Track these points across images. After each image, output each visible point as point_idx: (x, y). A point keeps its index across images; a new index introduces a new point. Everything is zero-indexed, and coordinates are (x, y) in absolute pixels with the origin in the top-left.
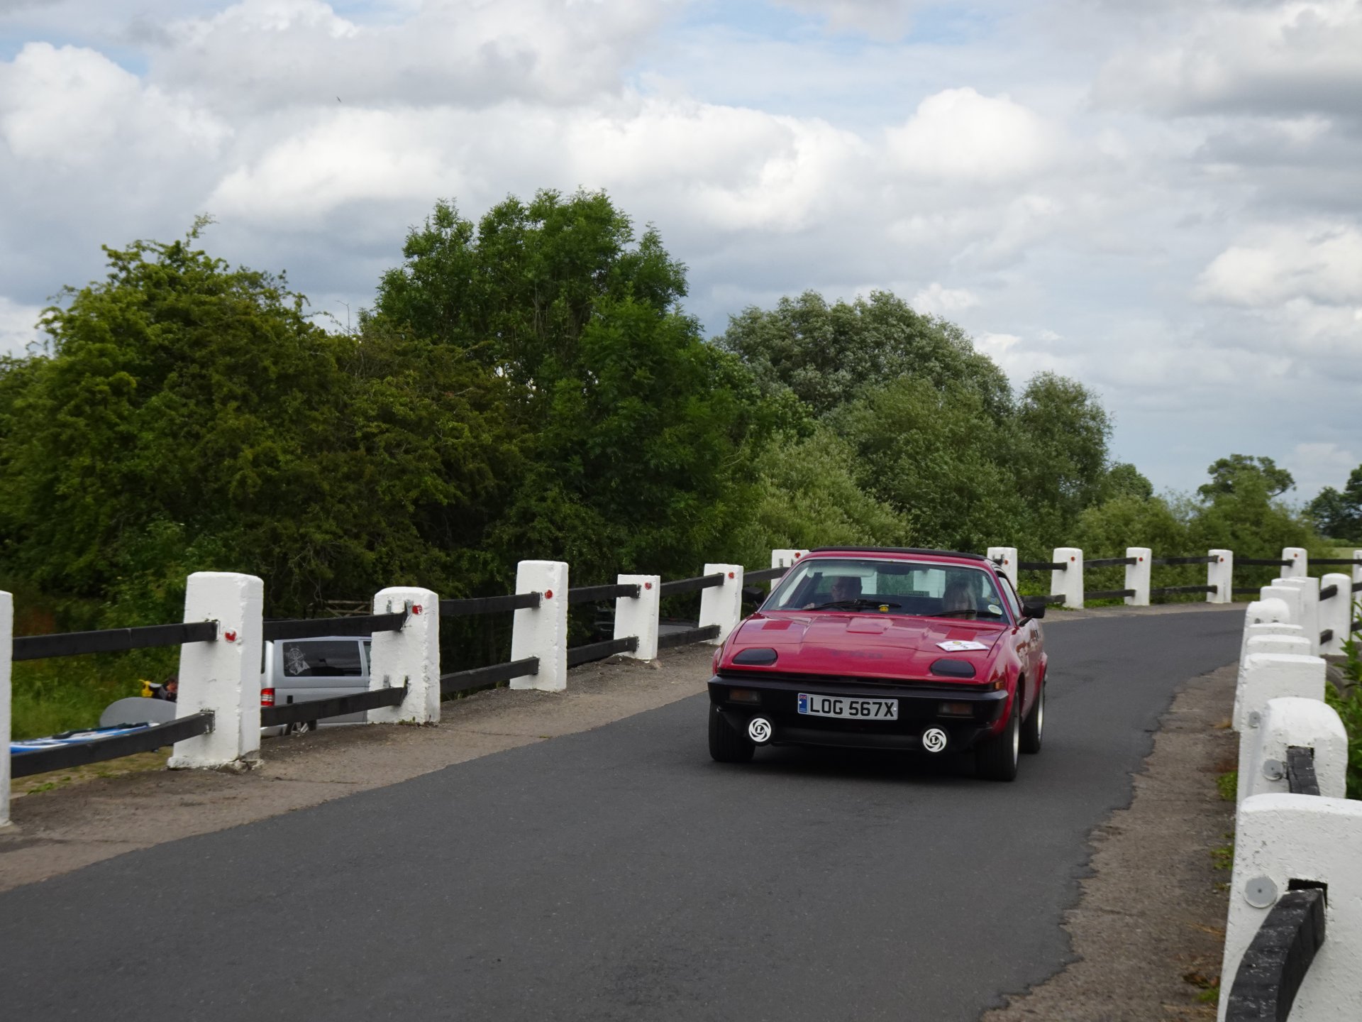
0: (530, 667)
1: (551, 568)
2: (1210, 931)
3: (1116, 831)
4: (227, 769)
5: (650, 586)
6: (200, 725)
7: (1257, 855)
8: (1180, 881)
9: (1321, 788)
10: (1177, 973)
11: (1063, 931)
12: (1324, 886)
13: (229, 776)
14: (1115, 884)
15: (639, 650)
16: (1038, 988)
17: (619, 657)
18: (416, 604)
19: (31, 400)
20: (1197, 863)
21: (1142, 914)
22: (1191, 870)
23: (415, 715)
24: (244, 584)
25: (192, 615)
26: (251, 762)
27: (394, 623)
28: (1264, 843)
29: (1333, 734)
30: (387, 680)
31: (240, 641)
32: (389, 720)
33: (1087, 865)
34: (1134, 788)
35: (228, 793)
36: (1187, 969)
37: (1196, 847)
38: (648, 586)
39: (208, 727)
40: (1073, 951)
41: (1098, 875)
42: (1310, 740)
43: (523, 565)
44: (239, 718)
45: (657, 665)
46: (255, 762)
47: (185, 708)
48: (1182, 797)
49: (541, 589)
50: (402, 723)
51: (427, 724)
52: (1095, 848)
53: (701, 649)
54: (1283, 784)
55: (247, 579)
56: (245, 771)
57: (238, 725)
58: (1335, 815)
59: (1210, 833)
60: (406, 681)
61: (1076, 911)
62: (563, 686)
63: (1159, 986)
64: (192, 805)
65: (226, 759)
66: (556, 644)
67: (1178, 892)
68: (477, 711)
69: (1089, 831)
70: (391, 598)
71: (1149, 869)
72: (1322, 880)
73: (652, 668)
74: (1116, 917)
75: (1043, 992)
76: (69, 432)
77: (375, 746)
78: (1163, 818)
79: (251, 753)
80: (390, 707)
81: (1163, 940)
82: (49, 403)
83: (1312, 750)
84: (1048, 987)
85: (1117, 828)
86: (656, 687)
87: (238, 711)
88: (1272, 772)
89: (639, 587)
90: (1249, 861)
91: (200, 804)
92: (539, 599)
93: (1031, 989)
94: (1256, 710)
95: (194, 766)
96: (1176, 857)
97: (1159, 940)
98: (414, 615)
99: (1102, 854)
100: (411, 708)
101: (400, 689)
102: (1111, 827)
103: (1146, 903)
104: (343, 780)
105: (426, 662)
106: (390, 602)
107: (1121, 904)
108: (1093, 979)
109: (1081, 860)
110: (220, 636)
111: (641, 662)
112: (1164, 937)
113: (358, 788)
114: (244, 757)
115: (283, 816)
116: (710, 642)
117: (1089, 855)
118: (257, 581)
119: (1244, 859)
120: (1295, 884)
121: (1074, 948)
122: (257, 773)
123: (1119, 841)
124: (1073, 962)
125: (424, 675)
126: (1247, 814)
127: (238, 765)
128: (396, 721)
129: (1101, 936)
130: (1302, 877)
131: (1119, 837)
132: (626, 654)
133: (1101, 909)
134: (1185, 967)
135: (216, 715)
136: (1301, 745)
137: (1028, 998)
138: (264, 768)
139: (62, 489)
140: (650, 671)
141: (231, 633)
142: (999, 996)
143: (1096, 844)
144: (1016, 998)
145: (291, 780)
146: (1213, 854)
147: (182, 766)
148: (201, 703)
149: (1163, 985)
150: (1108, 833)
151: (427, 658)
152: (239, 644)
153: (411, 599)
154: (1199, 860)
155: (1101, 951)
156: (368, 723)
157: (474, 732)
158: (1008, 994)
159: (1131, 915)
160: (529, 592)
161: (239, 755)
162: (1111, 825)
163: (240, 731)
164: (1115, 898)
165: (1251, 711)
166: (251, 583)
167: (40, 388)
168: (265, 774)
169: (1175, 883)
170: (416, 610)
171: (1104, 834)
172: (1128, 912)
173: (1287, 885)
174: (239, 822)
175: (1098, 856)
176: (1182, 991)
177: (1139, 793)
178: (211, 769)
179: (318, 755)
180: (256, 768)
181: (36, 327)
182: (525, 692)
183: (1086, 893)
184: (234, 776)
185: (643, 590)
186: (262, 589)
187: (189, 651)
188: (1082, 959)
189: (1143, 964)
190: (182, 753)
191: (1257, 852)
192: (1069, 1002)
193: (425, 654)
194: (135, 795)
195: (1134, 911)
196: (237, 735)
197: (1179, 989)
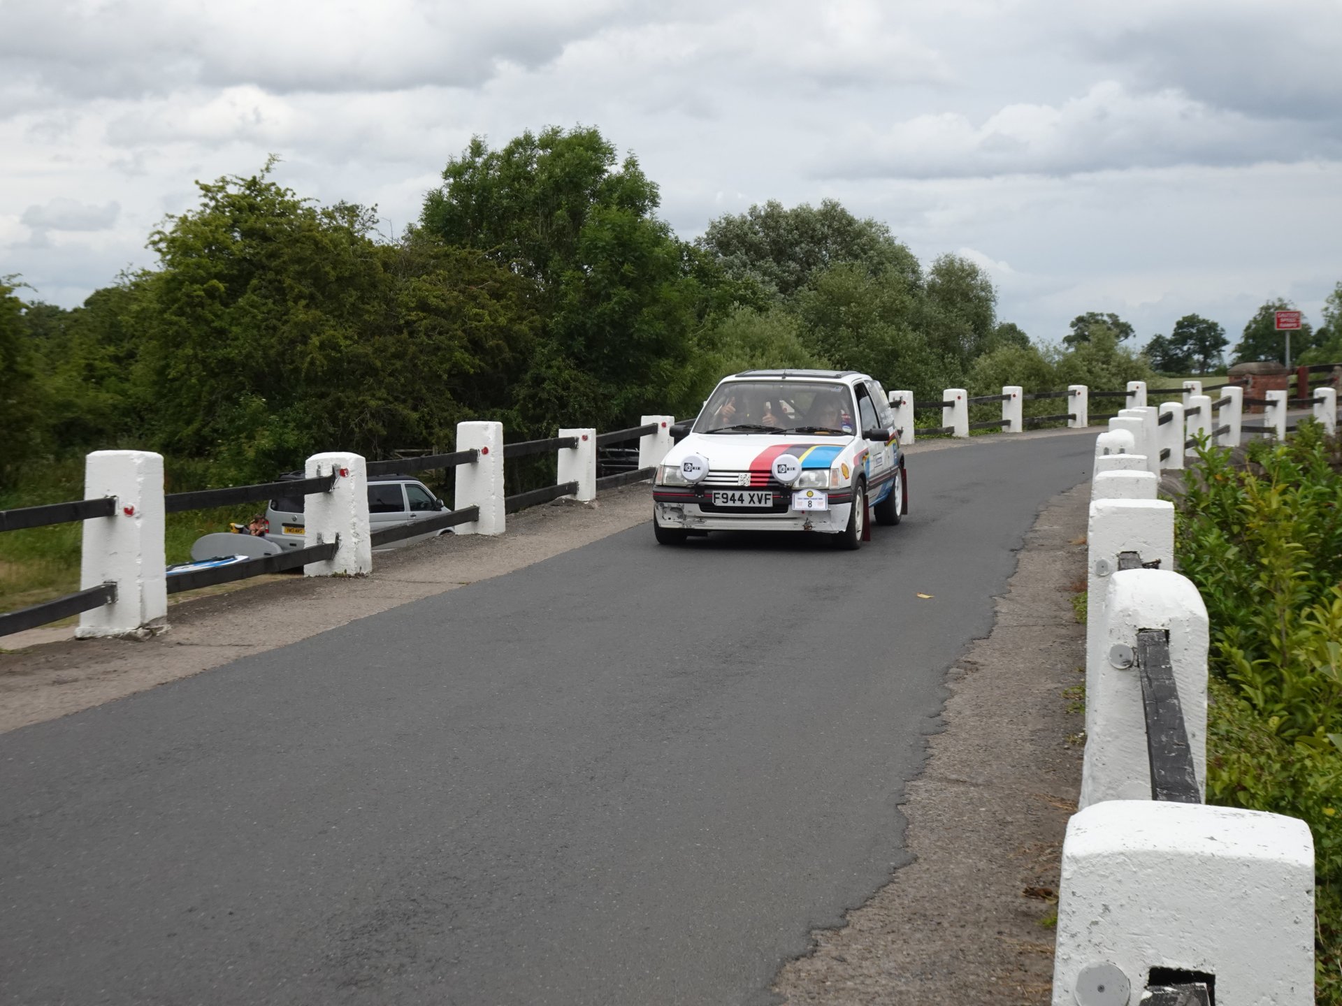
0: (472, 515)
1: (486, 428)
2: (1058, 805)
3: (973, 666)
4: (130, 637)
5: (587, 438)
6: (104, 595)
7: (1094, 928)
8: (1033, 732)
9: (1182, 700)
10: (1020, 876)
11: (900, 812)
12: (1210, 979)
13: (130, 644)
14: (965, 740)
15: (579, 493)
16: (859, 913)
17: (562, 500)
18: (343, 467)
19: (144, 305)
20: (1050, 707)
21: (988, 784)
22: (1044, 716)
23: (346, 567)
24: (139, 462)
25: (93, 492)
26: (156, 629)
27: (324, 485)
28: (1106, 908)
29: (1191, 612)
30: (319, 538)
31: (137, 515)
32: (324, 573)
33: (939, 715)
34: (996, 612)
35: (116, 664)
36: (1032, 868)
37: (1051, 686)
38: (585, 438)
39: (109, 598)
40: (908, 846)
41: (949, 728)
42: (1164, 620)
43: (462, 427)
44: (140, 588)
45: (596, 505)
46: (161, 628)
47: (89, 580)
48: (1040, 622)
49: (478, 446)
50: (335, 576)
51: (358, 576)
52: (951, 690)
53: (640, 487)
54: (1134, 673)
55: (142, 455)
56: (147, 638)
57: (139, 595)
58: (1222, 858)
59: (1064, 665)
60: (337, 538)
61: (920, 783)
62: (503, 530)
63: (998, 901)
64: (65, 682)
65: (129, 629)
66: (493, 494)
67: (1029, 747)
68: (414, 558)
69: (949, 668)
70: (320, 463)
71: (1001, 716)
72: (1206, 969)
73: (590, 507)
74: (962, 789)
75: (862, 922)
76: (175, 328)
77: (297, 601)
78: (1021, 648)
79: (156, 620)
80: (323, 562)
81: (1009, 822)
82: (157, 306)
83: (1167, 632)
84: (869, 909)
85: (975, 663)
86: (588, 526)
87: (139, 581)
88: (1121, 660)
89: (577, 440)
90: (1080, 939)
91: (76, 680)
92: (477, 455)
93: (848, 918)
94: (1103, 558)
95: (99, 635)
96: (1029, 699)
97: (1004, 823)
98: (341, 478)
99: (957, 699)
100: (342, 562)
101: (332, 545)
102: (969, 662)
103: (995, 767)
104: (241, 643)
105: (355, 520)
106: (319, 467)
107: (967, 770)
108: (923, 892)
109: (933, 710)
110: (119, 511)
111: (581, 503)
112: (1009, 819)
113: (251, 652)
114: (147, 624)
115: (145, 693)
116: (649, 481)
117: (943, 702)
118: (156, 457)
119: (1073, 936)
120: (1159, 976)
121: (909, 842)
122: (160, 640)
123: (975, 680)
124: (905, 865)
125: (352, 531)
126: (1075, 860)
127: (141, 632)
128: (330, 574)
129: (941, 821)
130: (1173, 964)
131: (976, 675)
132: (568, 497)
133: (946, 778)
134: (1030, 866)
135: (118, 586)
136: (1154, 627)
137: (844, 932)
138: (170, 633)
139: (172, 374)
140: (588, 510)
141: (129, 508)
142: (809, 932)
143: (951, 685)
144: (829, 933)
145: (191, 645)
146: (1066, 693)
147: (88, 636)
148: (104, 575)
149: (1003, 898)
150: (966, 669)
151: (355, 516)
152: (138, 518)
153: (338, 463)
154: (1052, 702)
155: (938, 844)
156: (305, 576)
157: (399, 581)
158: (819, 928)
159: (976, 785)
160: (468, 450)
161: (142, 623)
162: (969, 660)
163: (142, 601)
164: (961, 762)
165: (1098, 559)
166: (148, 460)
167: (150, 295)
168: (168, 639)
169: (1026, 734)
170: (343, 473)
171: (962, 671)
172: (974, 781)
173: (1148, 978)
174: (92, 704)
175: (952, 700)
176: (1024, 908)
177: (1001, 619)
178: (116, 637)
179: (230, 616)
180: (161, 634)
181: (146, 247)
182: (466, 537)
183: (932, 756)
184: (136, 644)
185: (581, 442)
186: (162, 465)
187: (91, 527)
188: (916, 859)
189: (983, 864)
190: (88, 623)
191: (1096, 923)
192: (890, 938)
193: (353, 512)
194: (12, 673)
195: (980, 781)
196: (139, 605)
197: (1021, 904)
